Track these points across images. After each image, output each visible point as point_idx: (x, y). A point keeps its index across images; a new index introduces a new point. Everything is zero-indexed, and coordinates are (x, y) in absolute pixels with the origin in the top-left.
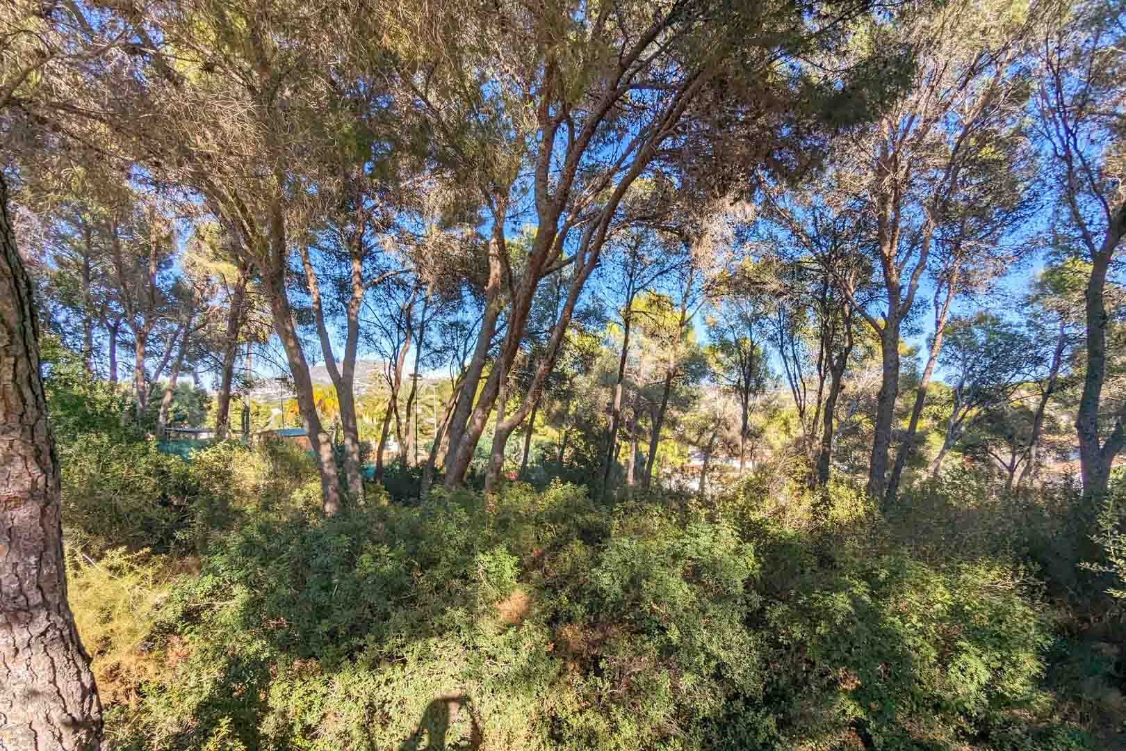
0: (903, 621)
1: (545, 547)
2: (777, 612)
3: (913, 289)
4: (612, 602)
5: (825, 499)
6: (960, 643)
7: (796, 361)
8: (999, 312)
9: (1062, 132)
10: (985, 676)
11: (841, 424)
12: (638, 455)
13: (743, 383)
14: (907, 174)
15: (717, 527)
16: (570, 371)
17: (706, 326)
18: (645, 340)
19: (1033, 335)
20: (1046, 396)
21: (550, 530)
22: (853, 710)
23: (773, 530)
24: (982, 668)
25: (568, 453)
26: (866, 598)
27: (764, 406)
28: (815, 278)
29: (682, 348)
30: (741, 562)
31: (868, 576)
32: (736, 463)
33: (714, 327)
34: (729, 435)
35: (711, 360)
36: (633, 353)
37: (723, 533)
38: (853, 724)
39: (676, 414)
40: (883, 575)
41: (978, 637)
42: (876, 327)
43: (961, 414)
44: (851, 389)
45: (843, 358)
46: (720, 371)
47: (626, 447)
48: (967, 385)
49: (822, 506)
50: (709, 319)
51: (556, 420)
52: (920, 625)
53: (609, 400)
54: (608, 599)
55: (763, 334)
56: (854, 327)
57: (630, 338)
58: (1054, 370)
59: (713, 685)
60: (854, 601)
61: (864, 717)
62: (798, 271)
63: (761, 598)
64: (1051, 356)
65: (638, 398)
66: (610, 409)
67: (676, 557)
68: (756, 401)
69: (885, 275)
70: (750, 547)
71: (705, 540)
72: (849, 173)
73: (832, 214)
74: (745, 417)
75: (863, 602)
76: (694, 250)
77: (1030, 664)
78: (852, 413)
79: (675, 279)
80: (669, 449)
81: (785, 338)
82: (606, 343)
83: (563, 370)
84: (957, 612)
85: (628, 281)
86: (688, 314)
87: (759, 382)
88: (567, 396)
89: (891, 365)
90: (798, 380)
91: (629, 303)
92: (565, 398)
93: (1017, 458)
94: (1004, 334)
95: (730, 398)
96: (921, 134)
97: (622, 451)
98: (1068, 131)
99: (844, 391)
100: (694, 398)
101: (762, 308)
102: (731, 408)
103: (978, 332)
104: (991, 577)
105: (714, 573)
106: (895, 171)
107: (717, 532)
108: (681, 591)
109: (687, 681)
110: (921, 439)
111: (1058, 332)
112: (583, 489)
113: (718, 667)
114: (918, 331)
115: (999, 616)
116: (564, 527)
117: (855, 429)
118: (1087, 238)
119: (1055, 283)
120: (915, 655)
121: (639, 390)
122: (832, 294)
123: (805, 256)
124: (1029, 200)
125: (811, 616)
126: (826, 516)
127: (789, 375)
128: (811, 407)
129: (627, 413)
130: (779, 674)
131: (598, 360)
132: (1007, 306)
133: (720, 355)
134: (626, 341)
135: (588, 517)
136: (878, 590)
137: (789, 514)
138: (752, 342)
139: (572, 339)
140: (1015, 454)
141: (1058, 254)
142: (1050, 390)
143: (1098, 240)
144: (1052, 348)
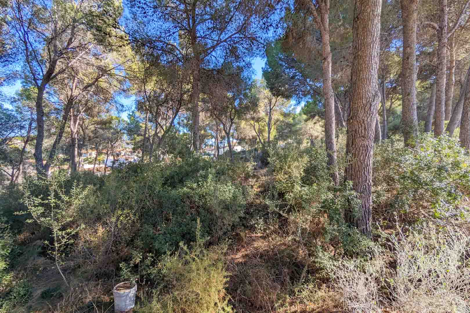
9: (22, 30)
19: (19, 116)
20: (26, 143)
58: (29, 132)
64: (27, 126)
93: (15, 171)
94: (4, 114)
98: (25, 31)
111: (30, 117)
119: (25, 95)
124: (12, 54)
140: (13, 169)
141: (26, 83)
142: (27, 140)
143: (40, 82)
144: (28, 123)
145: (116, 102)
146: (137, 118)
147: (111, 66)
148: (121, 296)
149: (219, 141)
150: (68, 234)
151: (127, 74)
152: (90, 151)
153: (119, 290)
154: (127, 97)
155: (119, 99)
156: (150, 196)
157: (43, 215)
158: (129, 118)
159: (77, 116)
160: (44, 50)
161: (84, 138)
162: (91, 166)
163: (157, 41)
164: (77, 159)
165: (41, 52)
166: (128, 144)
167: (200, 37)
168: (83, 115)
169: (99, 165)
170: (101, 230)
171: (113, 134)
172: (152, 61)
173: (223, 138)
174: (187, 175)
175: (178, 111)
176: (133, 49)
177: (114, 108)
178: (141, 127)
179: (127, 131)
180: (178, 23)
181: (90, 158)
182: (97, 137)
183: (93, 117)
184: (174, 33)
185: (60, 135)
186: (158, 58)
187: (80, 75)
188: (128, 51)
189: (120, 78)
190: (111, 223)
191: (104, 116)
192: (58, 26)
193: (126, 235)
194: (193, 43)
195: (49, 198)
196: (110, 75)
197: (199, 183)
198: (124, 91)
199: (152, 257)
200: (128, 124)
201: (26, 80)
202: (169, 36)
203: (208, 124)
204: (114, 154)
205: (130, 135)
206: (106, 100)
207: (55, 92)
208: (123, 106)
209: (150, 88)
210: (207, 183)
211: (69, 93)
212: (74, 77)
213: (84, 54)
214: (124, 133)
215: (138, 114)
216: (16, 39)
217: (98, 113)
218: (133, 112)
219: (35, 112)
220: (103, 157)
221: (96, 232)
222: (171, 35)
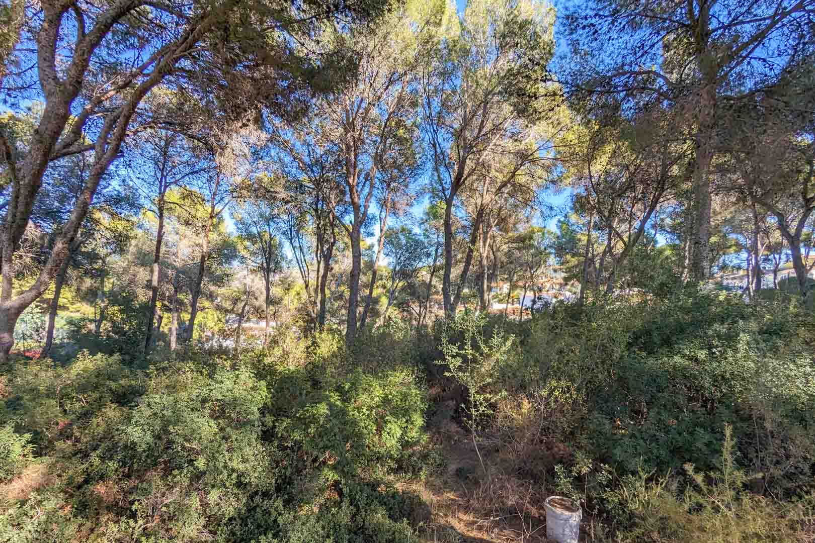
0: (359, 413)
1: (73, 417)
2: (282, 426)
3: (366, 207)
4: (144, 451)
5: (314, 343)
6: (387, 418)
7: (301, 250)
8: (410, 226)
9: (432, 130)
10: (399, 433)
11: (332, 293)
12: (181, 323)
13: (265, 265)
14: (360, 134)
15: (237, 372)
16: (102, 252)
17: (234, 221)
18: (180, 227)
19: (426, 241)
20: (432, 275)
21: (79, 400)
22: (331, 476)
23: (281, 369)
24: (398, 429)
25: (106, 325)
26: (338, 403)
27: (282, 281)
28: (311, 193)
29: (213, 236)
30: (256, 395)
31: (339, 389)
32: (263, 324)
33: (241, 221)
34: (257, 304)
35: (240, 247)
36: (170, 237)
37: (242, 377)
38: (333, 485)
39: (213, 288)
40: (347, 386)
41: (395, 413)
42: (347, 230)
43: (395, 285)
44: (337, 270)
45: (330, 250)
46: (247, 255)
47: (169, 318)
48: (398, 268)
49: (313, 347)
50: (236, 215)
51: (90, 296)
52: (368, 412)
53: (148, 278)
54: (140, 450)
55: (279, 229)
56: (336, 230)
57: (165, 223)
58: (435, 261)
59: (236, 491)
60: (330, 407)
61: (339, 479)
62: (300, 187)
63: (273, 418)
64: (434, 253)
65: (177, 276)
66: (149, 286)
67: (204, 401)
68: (275, 278)
69: (351, 197)
70: (263, 384)
71: (228, 384)
72: (328, 126)
73: (319, 151)
74: (268, 290)
75: (337, 406)
76: (218, 159)
77: (419, 420)
78: (339, 285)
79: (204, 180)
80: (210, 317)
81: (294, 233)
82: (140, 227)
83: (94, 250)
84: (386, 400)
85: (159, 175)
86: (218, 208)
87: (277, 264)
88: (102, 274)
89: (357, 256)
90: (304, 264)
91: (162, 194)
92: (99, 276)
93: (422, 309)
94: (414, 239)
95: (256, 276)
96: (367, 111)
97: (164, 321)
98: (434, 131)
99: (333, 271)
100: (228, 276)
101: (276, 211)
102: (257, 283)
103: (402, 237)
104: (402, 377)
105: (235, 408)
106: (353, 131)
107: (237, 377)
108: (207, 427)
109: (214, 496)
110: (376, 301)
111: (436, 240)
112: (117, 356)
113: (239, 477)
114: (372, 235)
115: (405, 397)
116: (96, 395)
117: (341, 297)
118: (444, 190)
119: (432, 213)
120: (365, 431)
121: (177, 269)
122: (323, 205)
123: (303, 177)
124: (421, 165)
125: (304, 423)
126: (315, 354)
127: (297, 260)
128: (313, 282)
129: (168, 289)
130: (285, 468)
131: (133, 242)
132: (413, 224)
133: (247, 243)
134: (161, 226)
135: (122, 382)
136: (345, 397)
137: (291, 356)
138: (270, 235)
139: (102, 221)
140: (420, 307)
141: (434, 198)
142: (434, 271)
143: (448, 193)
144: (434, 248)
145: (540, 203)
146: (573, 225)
147: (535, 147)
148: (556, 516)
149: (761, 257)
150: (486, 400)
151: (559, 152)
152: (501, 283)
153: (553, 506)
154: (558, 192)
155: (545, 197)
156: (603, 363)
157: (460, 368)
158: (560, 228)
159: (487, 232)
160: (452, 148)
161: (495, 265)
162: (503, 306)
163: (615, 76)
164: (486, 297)
165: (449, 151)
166: (555, 271)
167: (720, 28)
168: (494, 231)
169: (513, 304)
170: (526, 406)
171: (534, 256)
172: (605, 117)
173: (774, 249)
174: (682, 331)
175: (656, 202)
176: (571, 107)
177: (538, 213)
178: (580, 240)
179: (555, 249)
180: (664, 20)
181: (501, 295)
182: (511, 263)
183: (507, 231)
184: (652, 46)
185: (468, 263)
186: (617, 107)
187: (493, 173)
188: (564, 113)
189: (547, 162)
190: (541, 396)
191: (522, 229)
192: (468, 110)
193: (563, 422)
194: (699, 51)
195: (466, 347)
196: (533, 161)
197: (714, 350)
198: (553, 182)
199: (610, 473)
200: (558, 237)
201: (434, 194)
202: (642, 55)
203: (729, 221)
204: (535, 288)
205: (560, 256)
206: (526, 203)
207: (463, 203)
208: (551, 208)
209: (599, 167)
210: (736, 351)
211: (479, 201)
212: (485, 176)
213: (498, 139)
214: (550, 253)
215: (573, 218)
216: (425, 145)
217: (515, 224)
218: (566, 216)
219: (442, 233)
220: (518, 292)
221: (519, 405)
222: (646, 52)
